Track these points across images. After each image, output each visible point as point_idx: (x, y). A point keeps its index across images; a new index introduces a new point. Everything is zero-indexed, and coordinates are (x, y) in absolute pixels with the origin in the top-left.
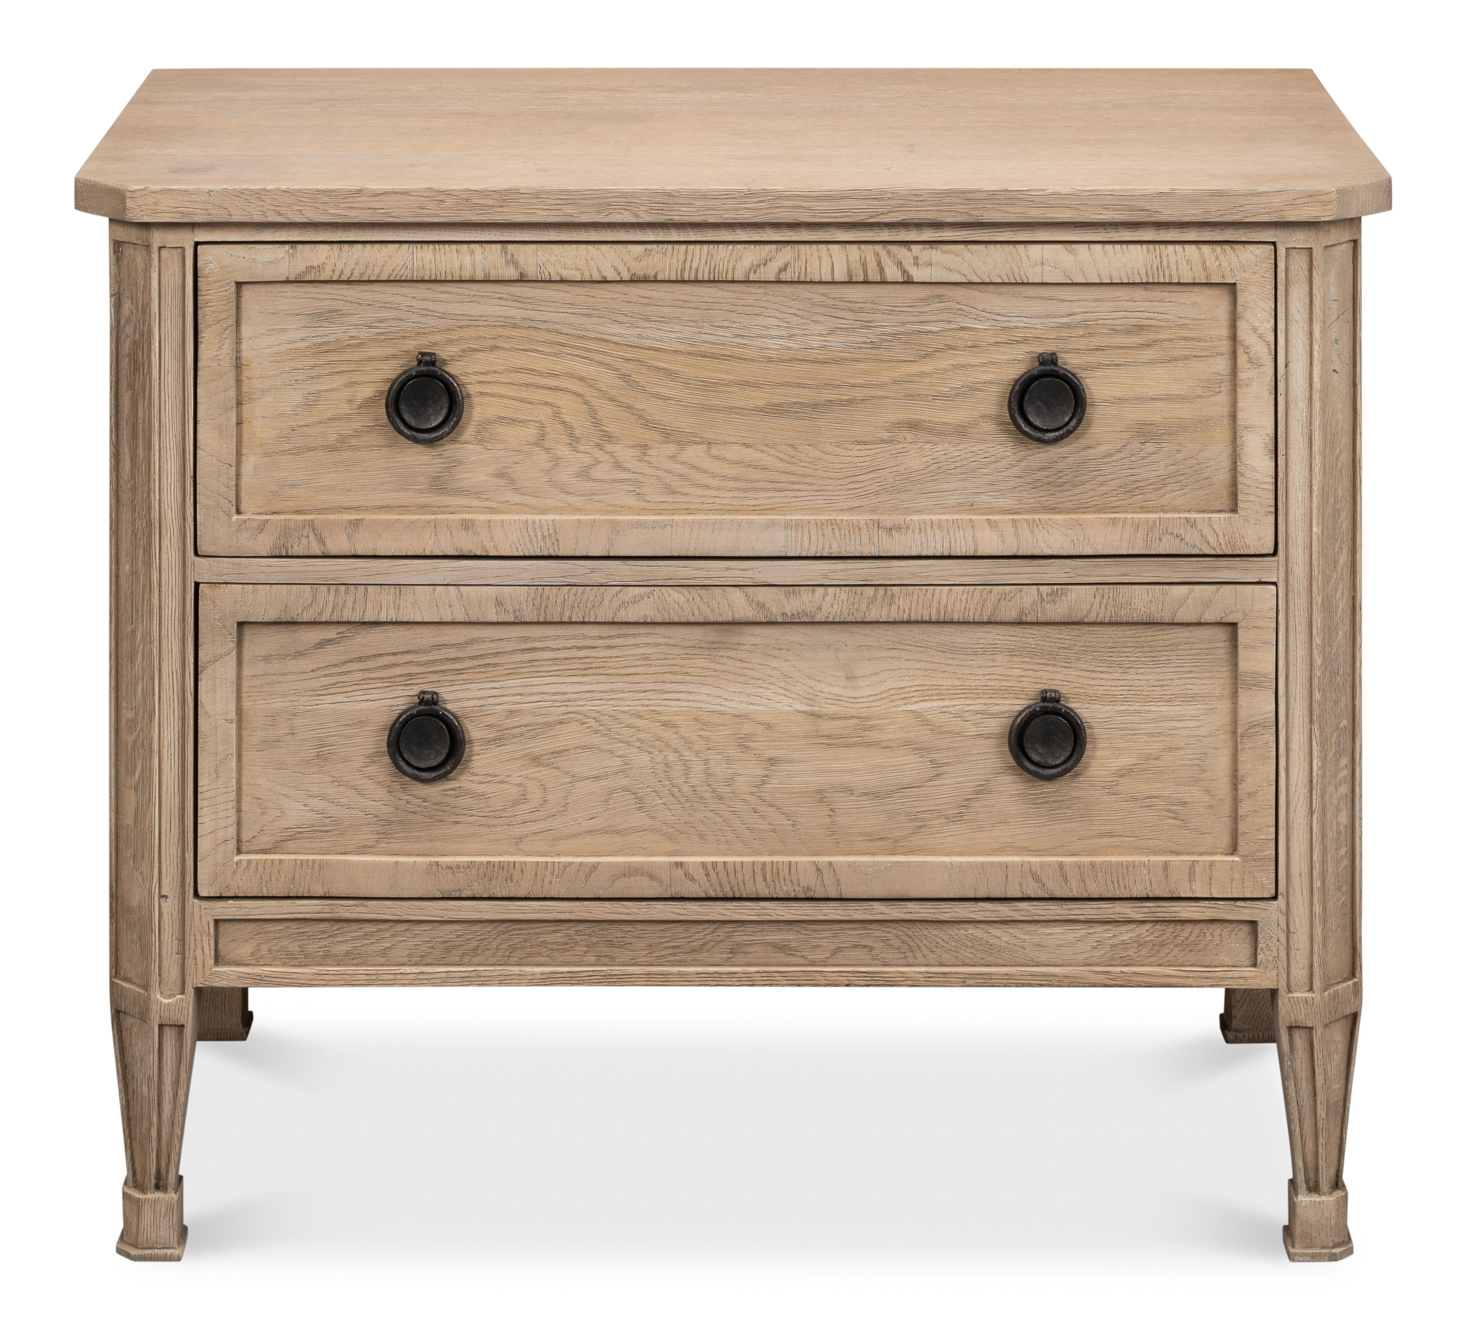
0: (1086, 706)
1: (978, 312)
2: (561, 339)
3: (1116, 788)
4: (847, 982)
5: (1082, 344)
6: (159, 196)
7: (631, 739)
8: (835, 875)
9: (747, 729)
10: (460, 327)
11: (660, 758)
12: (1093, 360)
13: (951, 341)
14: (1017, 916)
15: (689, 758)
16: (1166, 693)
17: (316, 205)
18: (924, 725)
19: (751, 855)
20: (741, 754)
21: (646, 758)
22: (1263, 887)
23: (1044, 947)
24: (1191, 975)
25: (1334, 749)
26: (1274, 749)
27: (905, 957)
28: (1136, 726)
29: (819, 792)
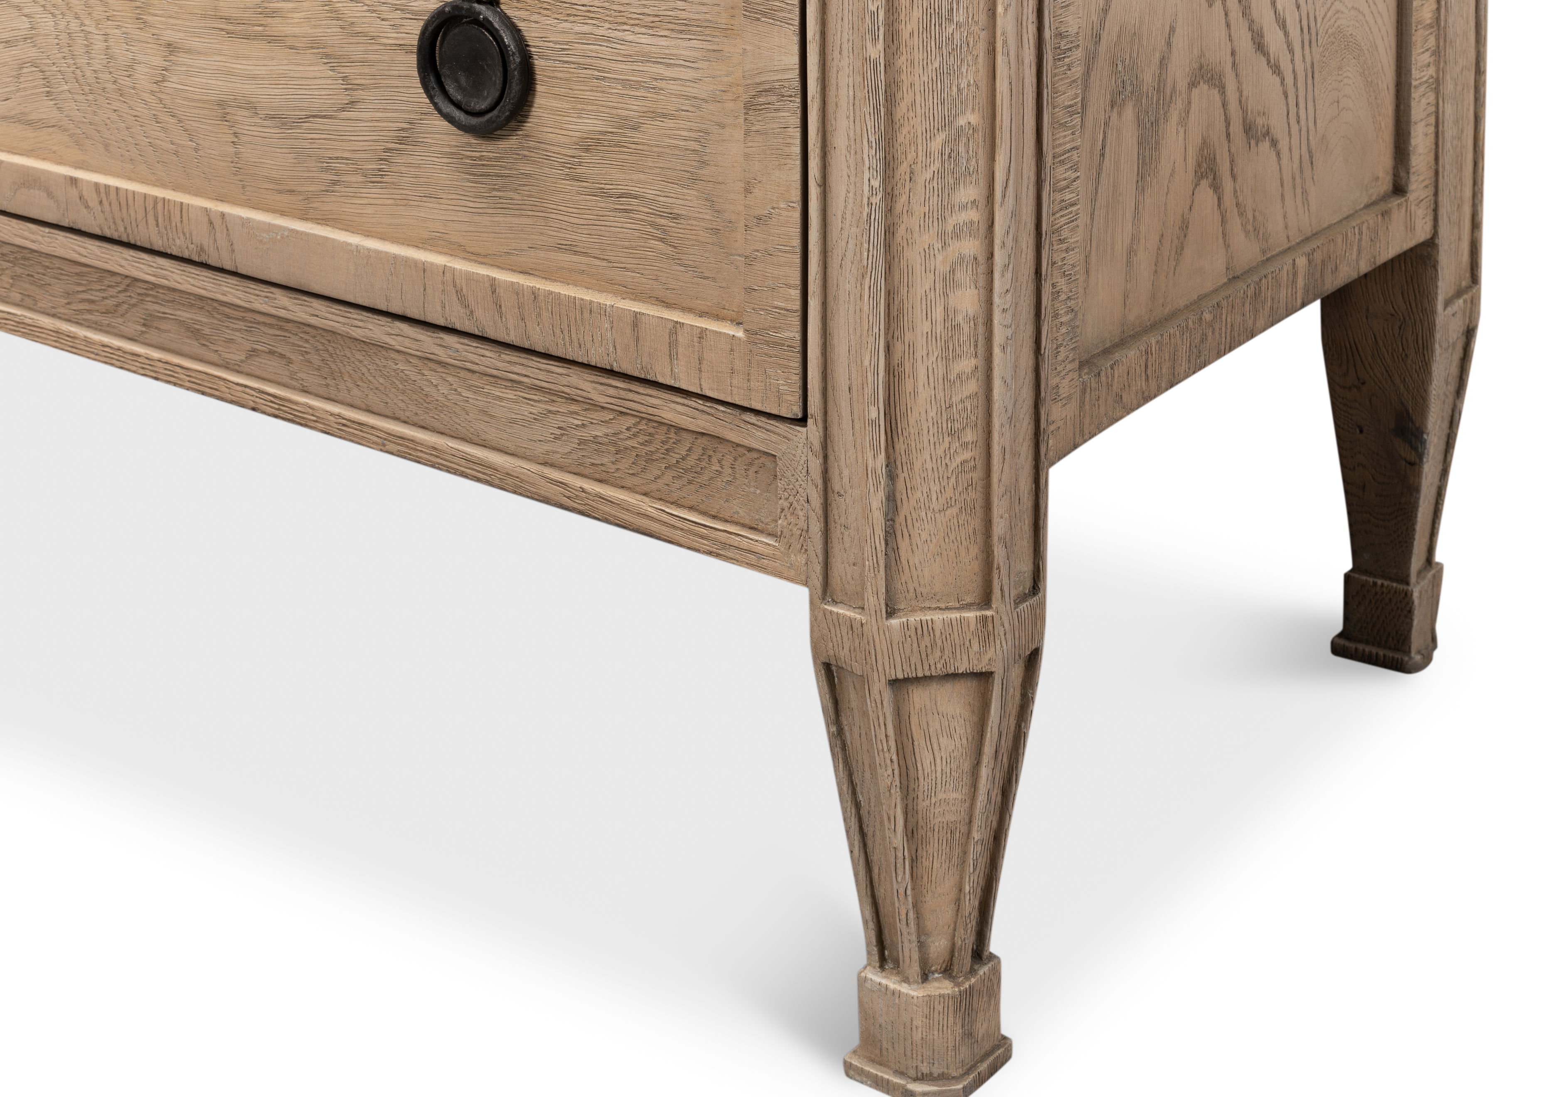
0: (535, 17)
3: (580, 170)
4: (252, 404)
8: (228, 235)
11: (62, 24)
14: (442, 355)
16: (646, 11)
19: (153, 185)
20: (138, 32)
22: (779, 396)
23: (491, 416)
24: (679, 524)
25: (938, 164)
26: (798, 141)
27: (327, 385)
28: (604, 63)
29: (221, 104)
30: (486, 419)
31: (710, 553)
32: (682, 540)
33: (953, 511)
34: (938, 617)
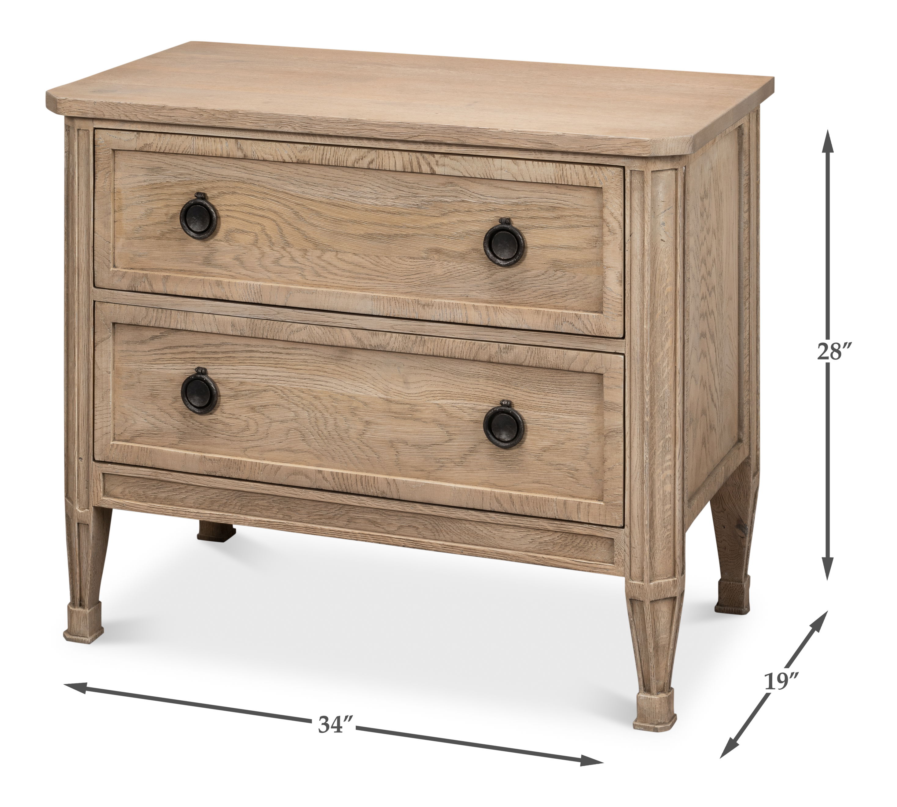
0: (526, 411)
1: (471, 193)
2: (266, 191)
3: (542, 457)
4: (403, 545)
5: (524, 214)
6: (72, 103)
7: (299, 403)
8: (396, 486)
9: (355, 404)
10: (218, 181)
11: (312, 415)
12: (530, 223)
13: (457, 207)
14: (489, 520)
15: (327, 416)
16: (567, 408)
17: (143, 113)
18: (443, 412)
19: (357, 471)
20: (351, 417)
21: (306, 414)
22: (616, 521)
23: (504, 538)
24: (579, 564)
25: (661, 449)
26: (623, 446)
27: (435, 535)
28: (552, 425)
29: (391, 442)
30: (502, 540)
31: (590, 571)
32: (580, 569)
33: (665, 550)
34: (662, 581)
